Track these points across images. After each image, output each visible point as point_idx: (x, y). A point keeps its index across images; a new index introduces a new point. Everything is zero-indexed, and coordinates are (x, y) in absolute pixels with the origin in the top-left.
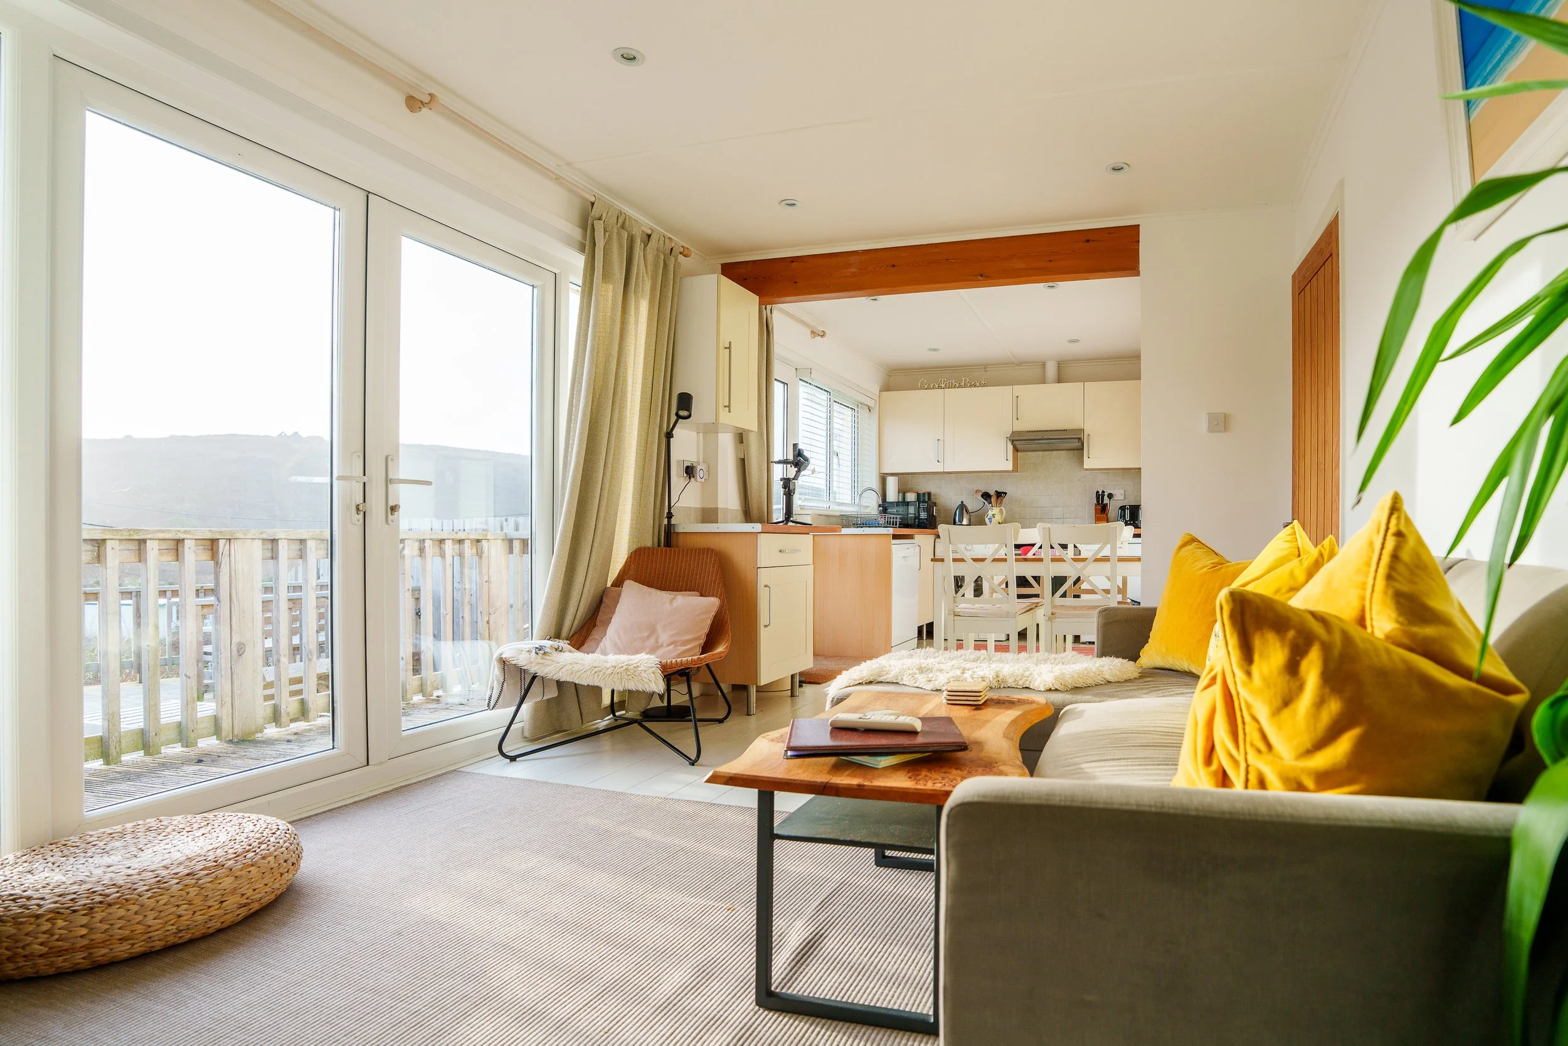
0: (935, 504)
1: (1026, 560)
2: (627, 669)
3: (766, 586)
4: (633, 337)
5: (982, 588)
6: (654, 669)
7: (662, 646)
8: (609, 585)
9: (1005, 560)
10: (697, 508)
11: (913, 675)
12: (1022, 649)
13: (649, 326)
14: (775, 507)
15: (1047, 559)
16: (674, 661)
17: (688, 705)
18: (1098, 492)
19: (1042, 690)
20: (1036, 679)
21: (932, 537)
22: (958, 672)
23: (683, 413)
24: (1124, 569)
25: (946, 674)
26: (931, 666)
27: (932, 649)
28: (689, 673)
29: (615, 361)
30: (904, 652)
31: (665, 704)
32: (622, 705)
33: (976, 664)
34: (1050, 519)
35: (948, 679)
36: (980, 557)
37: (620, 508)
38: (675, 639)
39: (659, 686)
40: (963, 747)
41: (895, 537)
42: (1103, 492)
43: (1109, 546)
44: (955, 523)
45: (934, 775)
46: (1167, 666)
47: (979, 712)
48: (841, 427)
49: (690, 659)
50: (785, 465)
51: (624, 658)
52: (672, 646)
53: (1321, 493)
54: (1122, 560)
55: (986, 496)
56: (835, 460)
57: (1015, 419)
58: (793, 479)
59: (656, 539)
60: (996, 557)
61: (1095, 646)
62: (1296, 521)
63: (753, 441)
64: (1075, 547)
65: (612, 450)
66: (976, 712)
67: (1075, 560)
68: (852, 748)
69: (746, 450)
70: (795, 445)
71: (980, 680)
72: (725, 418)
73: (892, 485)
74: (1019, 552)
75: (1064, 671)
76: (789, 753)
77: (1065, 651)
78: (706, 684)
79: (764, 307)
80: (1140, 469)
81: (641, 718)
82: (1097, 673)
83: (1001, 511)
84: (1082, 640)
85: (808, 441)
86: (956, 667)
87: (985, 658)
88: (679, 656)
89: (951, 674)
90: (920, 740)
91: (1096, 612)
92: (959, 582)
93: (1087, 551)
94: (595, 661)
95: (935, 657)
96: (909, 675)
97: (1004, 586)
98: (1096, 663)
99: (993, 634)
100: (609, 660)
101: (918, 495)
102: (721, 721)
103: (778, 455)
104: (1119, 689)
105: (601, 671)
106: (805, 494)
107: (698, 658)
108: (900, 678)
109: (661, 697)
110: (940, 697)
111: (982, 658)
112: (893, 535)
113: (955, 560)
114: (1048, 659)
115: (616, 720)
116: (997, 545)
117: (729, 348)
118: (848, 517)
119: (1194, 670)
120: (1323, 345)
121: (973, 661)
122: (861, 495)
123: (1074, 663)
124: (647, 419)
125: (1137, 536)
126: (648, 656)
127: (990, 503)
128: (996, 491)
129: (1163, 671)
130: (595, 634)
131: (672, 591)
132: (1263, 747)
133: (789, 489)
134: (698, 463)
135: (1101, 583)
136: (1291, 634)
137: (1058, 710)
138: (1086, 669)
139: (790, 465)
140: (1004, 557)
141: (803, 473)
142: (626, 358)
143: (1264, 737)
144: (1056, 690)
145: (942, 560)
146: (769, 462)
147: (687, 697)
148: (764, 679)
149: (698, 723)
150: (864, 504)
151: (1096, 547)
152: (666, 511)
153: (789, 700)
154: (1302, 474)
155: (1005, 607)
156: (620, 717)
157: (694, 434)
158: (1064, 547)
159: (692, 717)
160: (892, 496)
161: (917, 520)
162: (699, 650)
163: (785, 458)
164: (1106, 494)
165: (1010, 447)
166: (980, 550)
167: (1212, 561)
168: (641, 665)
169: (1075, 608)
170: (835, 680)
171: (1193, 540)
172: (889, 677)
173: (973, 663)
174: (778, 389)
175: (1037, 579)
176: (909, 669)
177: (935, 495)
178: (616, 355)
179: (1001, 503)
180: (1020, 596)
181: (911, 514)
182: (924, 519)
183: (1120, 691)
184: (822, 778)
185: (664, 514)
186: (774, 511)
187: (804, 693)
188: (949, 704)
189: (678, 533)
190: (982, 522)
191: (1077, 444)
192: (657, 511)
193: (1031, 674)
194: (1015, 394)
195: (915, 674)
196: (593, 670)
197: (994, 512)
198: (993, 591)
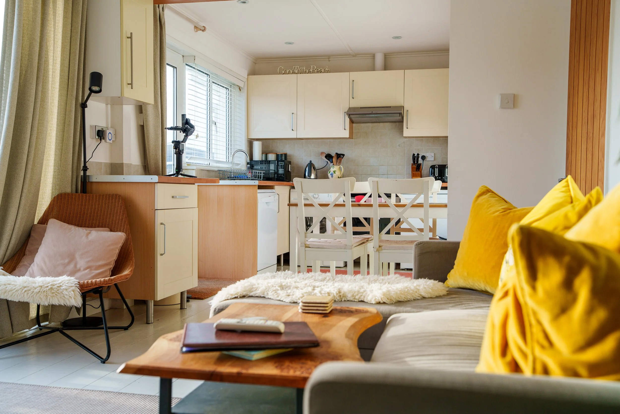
0: (290, 163)
1: (359, 205)
2: (51, 288)
3: (162, 224)
4: (52, 25)
5: (325, 227)
6: (74, 288)
7: (79, 270)
8: (36, 222)
9: (344, 205)
10: (107, 163)
11: (276, 291)
12: (356, 273)
13: (65, 17)
14: (168, 163)
15: (376, 206)
16: (90, 281)
17: (101, 317)
18: (414, 155)
19: (374, 303)
20: (369, 295)
21: (288, 188)
22: (310, 289)
23: (95, 88)
24: (433, 212)
25: (301, 290)
26: (289, 284)
27: (290, 272)
28: (101, 291)
29: (38, 45)
30: (268, 274)
31: (81, 316)
32: (46, 317)
33: (323, 283)
34: (377, 175)
35: (303, 294)
36: (324, 203)
37: (45, 162)
38: (90, 264)
39: (77, 301)
40: (316, 344)
41: (260, 187)
42: (418, 154)
43: (422, 196)
44: (305, 177)
45: (294, 365)
46: (468, 286)
47: (327, 319)
48: (218, 102)
49: (102, 279)
50: (175, 131)
51: (49, 279)
52: (88, 270)
53: (589, 156)
54: (433, 206)
55: (329, 157)
56: (214, 127)
57: (351, 98)
58: (182, 142)
59: (74, 186)
60: (337, 203)
61: (413, 272)
62: (569, 177)
63: (150, 112)
64: (397, 196)
65: (38, 116)
66: (324, 319)
67: (397, 206)
68: (233, 345)
69: (145, 120)
70: (183, 116)
71: (327, 295)
72: (128, 93)
73: (257, 147)
74: (354, 200)
75: (390, 289)
76: (184, 349)
77: (389, 274)
78: (113, 300)
79: (157, 5)
80: (447, 137)
81: (62, 327)
82: (415, 290)
83: (340, 168)
84: (402, 267)
85: (193, 113)
86: (308, 285)
87: (330, 279)
88: (93, 277)
89: (305, 290)
90: (283, 339)
91: (413, 246)
92: (309, 222)
93: (406, 199)
94: (25, 282)
95: (292, 278)
96: (273, 291)
97: (342, 225)
98: (414, 282)
99: (335, 262)
100: (37, 282)
101: (277, 155)
102: (126, 328)
103: (170, 123)
104: (431, 303)
105: (30, 290)
106: (191, 154)
107: (109, 279)
108: (266, 293)
109: (78, 309)
110: (298, 307)
111: (328, 278)
112: (258, 186)
113: (306, 205)
114: (378, 280)
115: (41, 329)
116: (337, 194)
117: (131, 38)
118: (224, 172)
119: (489, 290)
120: (595, 39)
121: (321, 281)
122: (234, 155)
123: (397, 283)
124: (65, 92)
125: (444, 188)
126: (69, 278)
127: (332, 162)
128: (336, 153)
129: (465, 290)
130: (25, 261)
131: (87, 227)
132: (545, 343)
133: (179, 149)
134: (107, 128)
135: (417, 223)
136: (567, 259)
137: (386, 317)
138: (406, 287)
139: (179, 131)
140: (343, 203)
141: (189, 137)
142: (46, 43)
143: (547, 337)
144: (384, 303)
145: (296, 205)
146: (163, 129)
147: (100, 310)
148: (160, 296)
149: (109, 330)
150: (236, 162)
151: (413, 196)
152: (82, 165)
153: (179, 311)
154: (574, 141)
155: (343, 241)
156: (45, 327)
157: (104, 105)
158: (389, 196)
159: (104, 326)
160: (257, 156)
161: (276, 175)
162: (109, 273)
163: (175, 125)
164: (420, 156)
165: (348, 120)
166: (325, 198)
167: (503, 207)
168: (63, 285)
169: (396, 242)
170: (216, 295)
171: (488, 191)
172: (258, 292)
173: (321, 282)
174: (169, 71)
175: (367, 220)
176: (273, 286)
177: (290, 156)
178: (38, 40)
179: (340, 162)
180: (355, 233)
181: (271, 170)
182: (282, 174)
183: (433, 304)
184: (209, 368)
185: (81, 167)
186: (167, 166)
187: (190, 306)
188: (304, 313)
189: (92, 182)
190: (325, 177)
191: (398, 118)
192: (75, 165)
193: (365, 291)
194: (352, 79)
195: (278, 290)
196: (23, 289)
197: (334, 170)
198: (334, 229)
